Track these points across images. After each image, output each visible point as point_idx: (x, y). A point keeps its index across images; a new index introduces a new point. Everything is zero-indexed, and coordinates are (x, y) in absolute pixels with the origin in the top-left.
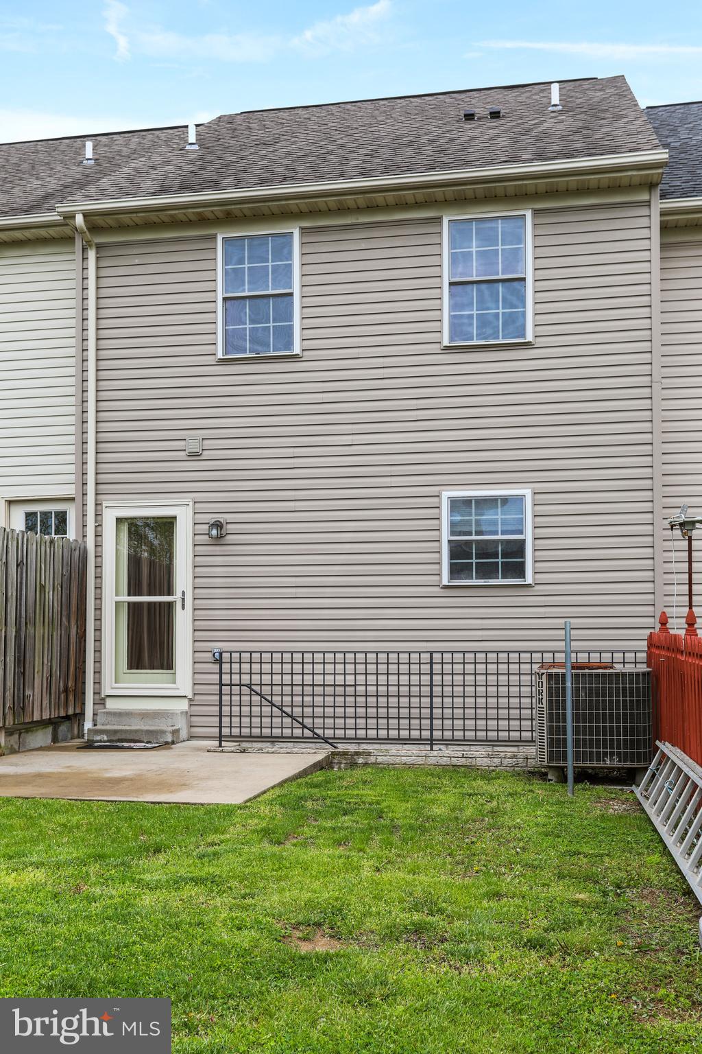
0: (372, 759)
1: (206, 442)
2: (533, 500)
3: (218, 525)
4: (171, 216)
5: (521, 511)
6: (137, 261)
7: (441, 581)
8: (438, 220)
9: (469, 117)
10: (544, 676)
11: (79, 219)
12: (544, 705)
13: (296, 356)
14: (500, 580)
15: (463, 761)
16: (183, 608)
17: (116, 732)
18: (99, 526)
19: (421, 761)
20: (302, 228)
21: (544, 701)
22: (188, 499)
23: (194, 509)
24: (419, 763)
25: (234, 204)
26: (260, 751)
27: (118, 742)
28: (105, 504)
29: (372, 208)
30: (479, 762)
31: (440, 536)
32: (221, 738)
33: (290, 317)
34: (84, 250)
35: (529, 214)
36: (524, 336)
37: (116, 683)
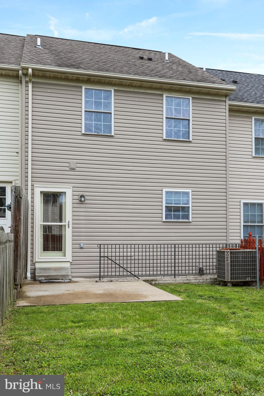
0: (157, 282)
1: (77, 164)
2: (192, 193)
3: (82, 196)
4: (67, 76)
5: (188, 197)
6: (49, 91)
7: (162, 219)
8: (162, 95)
9: (142, 58)
10: (229, 253)
11: (30, 71)
12: (229, 262)
13: (112, 136)
14: (181, 220)
15: (187, 281)
16: (69, 227)
17: (48, 276)
18: (33, 194)
19: (174, 282)
20: (114, 90)
21: (229, 260)
22: (70, 186)
23: (73, 189)
24: (173, 283)
25: (94, 76)
26: (117, 281)
27: (51, 280)
28: (35, 185)
29: (141, 87)
30: (192, 281)
31: (162, 204)
32: (100, 277)
33: (110, 121)
34: (27, 82)
35: (191, 98)
36: (189, 138)
37: (40, 257)
